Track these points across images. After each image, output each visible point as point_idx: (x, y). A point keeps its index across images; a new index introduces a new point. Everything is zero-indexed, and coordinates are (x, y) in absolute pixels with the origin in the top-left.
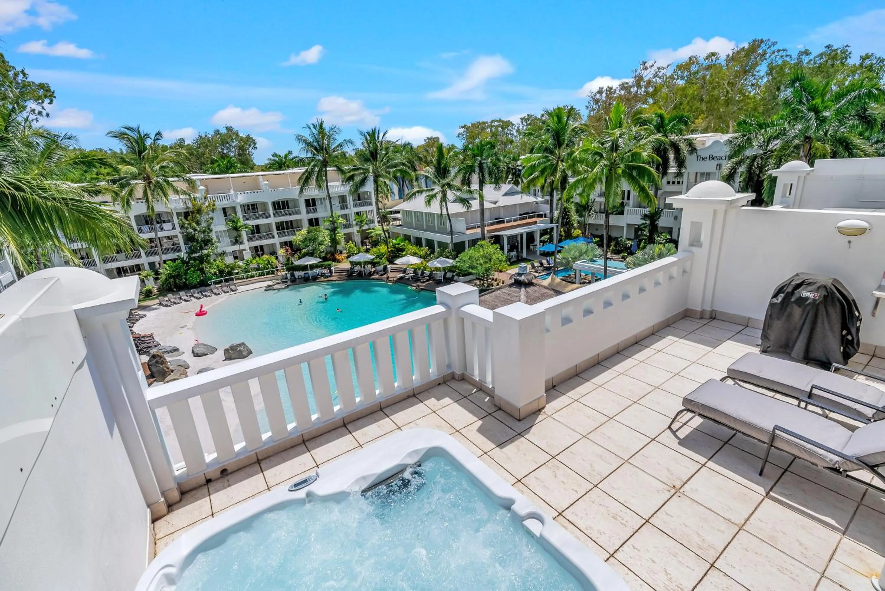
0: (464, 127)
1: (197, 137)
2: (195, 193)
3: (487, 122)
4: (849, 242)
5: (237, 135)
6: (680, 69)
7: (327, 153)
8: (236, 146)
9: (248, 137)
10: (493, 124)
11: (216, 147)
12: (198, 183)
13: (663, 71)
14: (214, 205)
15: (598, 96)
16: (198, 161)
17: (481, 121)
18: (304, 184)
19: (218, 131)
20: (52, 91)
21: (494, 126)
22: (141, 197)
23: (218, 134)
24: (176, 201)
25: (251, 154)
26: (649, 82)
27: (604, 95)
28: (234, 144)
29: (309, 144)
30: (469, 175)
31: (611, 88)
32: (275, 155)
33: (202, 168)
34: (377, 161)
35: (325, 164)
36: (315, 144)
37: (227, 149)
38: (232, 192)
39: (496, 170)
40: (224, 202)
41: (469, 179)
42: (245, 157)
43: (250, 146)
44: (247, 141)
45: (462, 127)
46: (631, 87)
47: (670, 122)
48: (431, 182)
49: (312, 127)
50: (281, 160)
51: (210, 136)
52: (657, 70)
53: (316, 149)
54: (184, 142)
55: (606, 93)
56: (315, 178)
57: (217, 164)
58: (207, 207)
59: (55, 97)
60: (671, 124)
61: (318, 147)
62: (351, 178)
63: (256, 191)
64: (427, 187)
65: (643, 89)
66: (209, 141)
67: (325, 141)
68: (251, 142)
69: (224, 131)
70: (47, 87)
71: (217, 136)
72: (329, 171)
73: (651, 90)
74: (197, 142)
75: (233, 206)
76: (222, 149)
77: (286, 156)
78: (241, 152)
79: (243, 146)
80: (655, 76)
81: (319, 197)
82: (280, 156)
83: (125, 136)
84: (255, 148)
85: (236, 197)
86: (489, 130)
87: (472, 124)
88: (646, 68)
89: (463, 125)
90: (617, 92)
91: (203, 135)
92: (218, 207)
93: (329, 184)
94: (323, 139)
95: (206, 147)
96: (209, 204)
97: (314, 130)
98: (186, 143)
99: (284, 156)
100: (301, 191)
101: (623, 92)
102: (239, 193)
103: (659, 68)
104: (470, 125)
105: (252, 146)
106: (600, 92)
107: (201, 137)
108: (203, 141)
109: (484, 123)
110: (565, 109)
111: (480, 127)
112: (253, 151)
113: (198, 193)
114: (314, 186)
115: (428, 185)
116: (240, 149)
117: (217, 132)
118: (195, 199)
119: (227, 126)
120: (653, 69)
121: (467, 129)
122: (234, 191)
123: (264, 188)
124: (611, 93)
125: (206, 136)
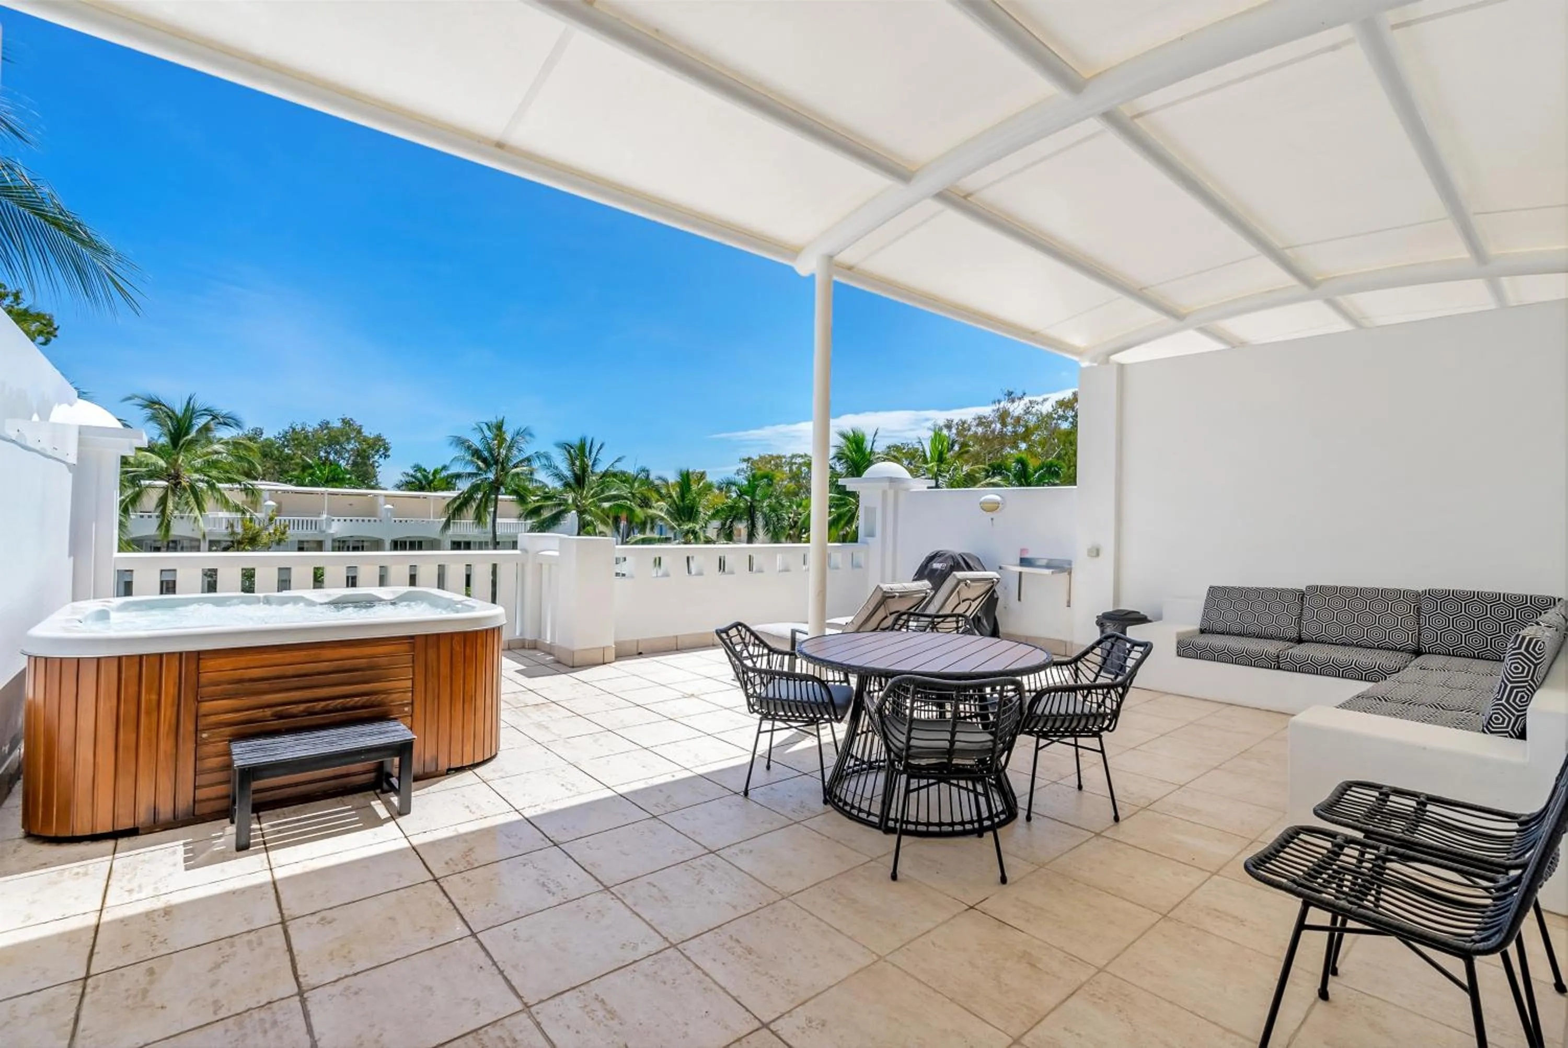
0: (748, 460)
1: (287, 428)
2: (256, 511)
3: (784, 457)
4: (992, 519)
5: (359, 432)
6: (1061, 407)
7: (503, 469)
8: (352, 449)
9: (378, 438)
10: (794, 461)
11: (316, 449)
12: (266, 495)
13: (1036, 407)
14: (283, 533)
15: (945, 432)
16: (277, 467)
17: (775, 454)
18: (454, 514)
19: (328, 423)
20: (55, 326)
21: (795, 463)
22: (152, 509)
23: (327, 428)
24: (216, 521)
25: (377, 464)
26: (1018, 419)
27: (954, 431)
28: (351, 446)
29: (476, 453)
30: (732, 522)
31: (964, 423)
32: (418, 468)
33: (281, 475)
34: (584, 488)
35: (495, 486)
36: (486, 454)
37: (336, 454)
38: (324, 516)
39: (775, 519)
40: (305, 531)
41: (730, 527)
42: (365, 468)
43: (378, 451)
44: (375, 444)
45: (744, 460)
46: (992, 422)
47: (1036, 472)
48: (668, 526)
49: (485, 428)
50: (426, 477)
51: (310, 429)
52: (1029, 404)
53: (484, 460)
54: (262, 434)
55: (957, 429)
56: (474, 507)
57: (311, 471)
58: (270, 534)
59: (55, 336)
60: (1037, 474)
61: (490, 459)
62: (536, 511)
63: (366, 519)
64: (661, 534)
65: (1010, 428)
66: (306, 437)
67: (501, 450)
68: (380, 446)
69: (337, 424)
70: (49, 320)
71: (322, 431)
72: (502, 500)
73: (1021, 430)
74: (284, 437)
75: (320, 539)
76: (326, 452)
77: (436, 472)
78: (359, 459)
79: (364, 451)
80: (1027, 412)
81: (478, 540)
82: (425, 470)
83: (157, 406)
84: (386, 456)
85: (329, 525)
86: (787, 468)
87: (761, 457)
88: (1013, 401)
89: (746, 457)
90: (973, 429)
91: (299, 428)
92: (291, 539)
93: (498, 520)
94: (500, 447)
95: (300, 444)
96: (276, 530)
97: (487, 433)
98: (264, 436)
99: (432, 471)
100: (447, 525)
101: (980, 430)
102: (336, 518)
103: (1031, 402)
104: (758, 458)
105: (381, 453)
106: (949, 427)
107: (294, 429)
108: (296, 437)
109: (779, 457)
110: (904, 448)
111: (773, 462)
112: (381, 461)
113: (261, 512)
114: (471, 521)
115: (663, 532)
116: (358, 455)
117: (325, 425)
118: (251, 520)
119: (343, 417)
120: (1022, 402)
121: (752, 464)
122: (328, 514)
123: (382, 515)
124: (964, 429)
125: (303, 429)
